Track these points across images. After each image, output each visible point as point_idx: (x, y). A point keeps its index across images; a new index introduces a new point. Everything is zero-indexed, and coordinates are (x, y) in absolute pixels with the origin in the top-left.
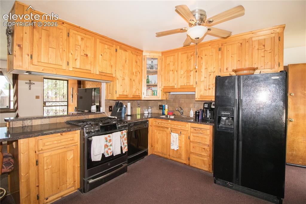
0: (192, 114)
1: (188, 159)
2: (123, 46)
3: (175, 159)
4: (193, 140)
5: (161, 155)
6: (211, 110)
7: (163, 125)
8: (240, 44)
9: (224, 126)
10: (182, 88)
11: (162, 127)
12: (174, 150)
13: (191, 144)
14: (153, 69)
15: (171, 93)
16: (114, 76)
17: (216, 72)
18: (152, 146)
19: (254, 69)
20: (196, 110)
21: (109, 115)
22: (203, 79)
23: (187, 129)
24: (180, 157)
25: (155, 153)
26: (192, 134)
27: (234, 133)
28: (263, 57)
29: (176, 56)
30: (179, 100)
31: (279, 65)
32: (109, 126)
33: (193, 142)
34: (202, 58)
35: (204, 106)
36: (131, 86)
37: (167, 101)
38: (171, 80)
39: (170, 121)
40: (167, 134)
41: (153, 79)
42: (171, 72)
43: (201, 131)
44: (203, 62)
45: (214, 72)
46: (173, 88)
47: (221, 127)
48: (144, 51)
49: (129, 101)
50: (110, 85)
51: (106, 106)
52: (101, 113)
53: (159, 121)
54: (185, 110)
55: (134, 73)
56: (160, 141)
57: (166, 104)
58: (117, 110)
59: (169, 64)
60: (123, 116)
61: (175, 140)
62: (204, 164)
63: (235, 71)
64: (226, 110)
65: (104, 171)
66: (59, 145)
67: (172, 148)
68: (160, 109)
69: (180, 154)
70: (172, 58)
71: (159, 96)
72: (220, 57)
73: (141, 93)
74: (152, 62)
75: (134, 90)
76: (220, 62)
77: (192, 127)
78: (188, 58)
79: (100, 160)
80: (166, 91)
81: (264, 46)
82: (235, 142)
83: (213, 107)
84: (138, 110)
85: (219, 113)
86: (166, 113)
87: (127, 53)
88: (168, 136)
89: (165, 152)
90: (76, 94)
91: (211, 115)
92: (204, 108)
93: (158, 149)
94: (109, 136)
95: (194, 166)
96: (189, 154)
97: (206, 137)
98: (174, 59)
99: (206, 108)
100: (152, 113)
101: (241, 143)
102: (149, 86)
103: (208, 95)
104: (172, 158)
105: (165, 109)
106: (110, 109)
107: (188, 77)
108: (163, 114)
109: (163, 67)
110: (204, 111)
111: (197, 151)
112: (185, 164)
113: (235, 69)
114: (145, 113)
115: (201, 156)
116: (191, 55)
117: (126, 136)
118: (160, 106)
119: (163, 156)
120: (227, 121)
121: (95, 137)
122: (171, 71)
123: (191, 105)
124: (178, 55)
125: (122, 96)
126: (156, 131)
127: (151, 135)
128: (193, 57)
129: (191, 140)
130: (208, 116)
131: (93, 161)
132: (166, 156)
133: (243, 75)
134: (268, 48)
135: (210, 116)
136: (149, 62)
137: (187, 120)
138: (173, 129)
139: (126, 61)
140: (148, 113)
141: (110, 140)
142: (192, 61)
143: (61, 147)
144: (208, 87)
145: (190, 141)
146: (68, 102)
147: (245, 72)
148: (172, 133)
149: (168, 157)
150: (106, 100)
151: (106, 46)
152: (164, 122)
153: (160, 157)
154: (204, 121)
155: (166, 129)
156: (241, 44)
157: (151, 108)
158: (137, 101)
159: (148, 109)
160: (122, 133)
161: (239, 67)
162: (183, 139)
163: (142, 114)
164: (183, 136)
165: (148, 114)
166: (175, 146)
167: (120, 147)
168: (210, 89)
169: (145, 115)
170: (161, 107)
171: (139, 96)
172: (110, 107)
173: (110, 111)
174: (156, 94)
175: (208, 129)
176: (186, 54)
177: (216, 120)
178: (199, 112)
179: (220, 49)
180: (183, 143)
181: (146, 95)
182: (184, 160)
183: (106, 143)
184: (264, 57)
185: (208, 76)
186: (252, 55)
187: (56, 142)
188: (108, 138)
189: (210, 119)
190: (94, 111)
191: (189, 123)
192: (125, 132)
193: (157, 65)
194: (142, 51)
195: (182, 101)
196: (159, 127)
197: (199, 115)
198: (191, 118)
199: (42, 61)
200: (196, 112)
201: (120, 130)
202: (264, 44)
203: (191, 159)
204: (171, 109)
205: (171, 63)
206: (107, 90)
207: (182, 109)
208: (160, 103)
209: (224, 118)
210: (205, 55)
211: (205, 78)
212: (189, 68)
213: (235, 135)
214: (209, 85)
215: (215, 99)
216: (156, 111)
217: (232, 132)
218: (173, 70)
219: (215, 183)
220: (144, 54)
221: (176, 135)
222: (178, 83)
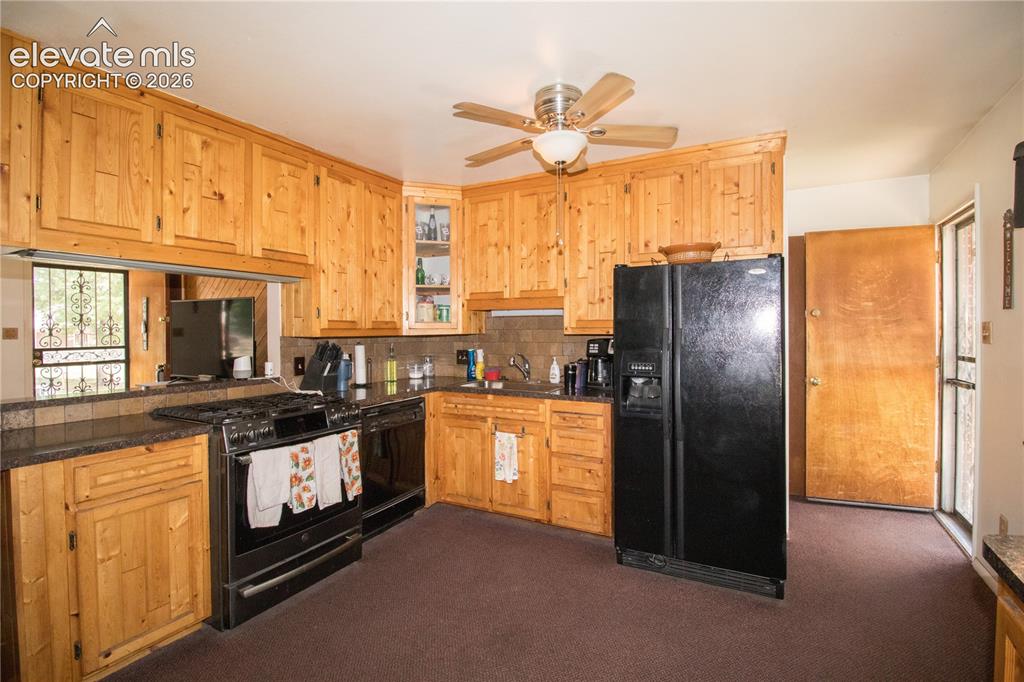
0: (556, 375)
1: (546, 507)
2: (337, 167)
3: (509, 510)
4: (560, 450)
5: (465, 502)
6: (608, 359)
7: (471, 410)
8: (678, 178)
9: (639, 403)
10: (527, 299)
11: (468, 417)
12: (504, 482)
13: (554, 459)
14: (435, 239)
15: (494, 314)
16: (311, 262)
17: (618, 251)
18: (437, 478)
19: (712, 248)
20: (567, 363)
21: (294, 386)
22: (583, 271)
23: (541, 420)
24: (522, 505)
25: (449, 499)
26: (554, 431)
27: (662, 420)
28: (734, 214)
29: (506, 201)
30: (518, 335)
31: (773, 237)
32: (302, 419)
33: (560, 455)
34: (579, 211)
35: (588, 350)
36: (367, 292)
37: (482, 339)
38: (493, 271)
39: (490, 397)
40: (483, 437)
41: (436, 269)
42: (492, 250)
43: (580, 422)
44: (584, 221)
45: (614, 253)
46: (498, 298)
47: (633, 405)
48: (405, 183)
49: (361, 339)
50: (297, 291)
51: (283, 356)
52: (268, 381)
53: (459, 398)
54: (537, 362)
55: (377, 253)
56: (461, 461)
57: (480, 348)
58: (323, 371)
59: (485, 225)
60: (342, 389)
61: (506, 453)
62: (591, 513)
63: (666, 252)
64: (642, 358)
65: (288, 560)
66: (143, 482)
67: (499, 476)
68: (459, 362)
69: (524, 494)
70: (494, 206)
71: (457, 322)
72: (628, 210)
73: (401, 314)
74: (432, 217)
75: (376, 305)
76: (627, 224)
77: (556, 412)
78: (539, 209)
79: (277, 524)
80: (477, 307)
81: (737, 185)
82: (667, 443)
83: (611, 351)
84: (391, 370)
85: (626, 367)
86: (479, 376)
87: (353, 189)
88: (488, 441)
89: (478, 490)
90: (160, 319)
91: (607, 373)
92: (589, 355)
93: (458, 485)
94: (305, 450)
95: (562, 523)
96: (547, 489)
97: (593, 436)
98: (499, 210)
99: (594, 355)
100: (434, 377)
101: (680, 445)
102: (424, 293)
103: (597, 318)
104: (500, 509)
105: (474, 364)
106: (296, 368)
107: (543, 266)
108: (471, 378)
109: (467, 234)
110: (589, 365)
111: (573, 476)
112: (537, 521)
113: (666, 244)
114: (412, 376)
115: (583, 492)
116: (550, 202)
117: (356, 448)
118: (460, 353)
119: (472, 504)
120: (647, 388)
121: (258, 452)
122: (490, 245)
123: (554, 349)
124: (512, 199)
125: (342, 326)
126: (448, 430)
127: (435, 442)
128: (553, 206)
129: (554, 448)
130: (600, 379)
131: (253, 527)
132: (480, 505)
133: (683, 264)
134: (747, 190)
135: (604, 378)
136: (424, 217)
137: (542, 391)
138: (500, 422)
139: (349, 216)
140: (421, 375)
141: (308, 462)
142: (553, 218)
143: (147, 490)
144: (597, 296)
145: (552, 454)
146: (127, 347)
147: (691, 255)
148: (498, 433)
149: (487, 506)
150: (283, 338)
151: (285, 168)
152: (473, 401)
153: (463, 508)
154: (590, 391)
155: (478, 423)
156: (682, 177)
157: (431, 362)
158: (386, 341)
159: (422, 362)
160: (344, 439)
161: (678, 242)
162: (531, 449)
163: (404, 382)
164: (531, 439)
165: (420, 381)
166: (506, 472)
167: (340, 482)
168: (603, 300)
169: (412, 382)
170: (465, 358)
171: (394, 322)
172: (299, 361)
173: (298, 372)
174: (448, 316)
175: (598, 414)
176: (536, 196)
177: (619, 388)
178: (574, 368)
179: (627, 189)
180: (532, 460)
181: (414, 318)
182: (533, 509)
183: (294, 471)
184: (738, 214)
185: (597, 263)
186: (709, 210)
187: (131, 474)
188: (302, 456)
189: (607, 385)
190: (242, 376)
191: (548, 402)
192: (352, 436)
193: (448, 227)
194: (400, 183)
195: (527, 336)
196: (457, 417)
197: (574, 376)
198: (555, 386)
199: (72, 217)
200: (566, 368)
201: (338, 428)
202: (736, 180)
203: (553, 505)
204: (494, 363)
205: (490, 223)
206: (289, 307)
207: (526, 361)
208: (459, 346)
209: (639, 381)
210: (589, 204)
211: (590, 268)
212: (545, 240)
213: (667, 426)
214: (600, 290)
215: (615, 329)
216: (448, 369)
217: (658, 416)
218: (496, 245)
219: (620, 562)
220: (406, 191)
221: (510, 438)
222: (512, 285)
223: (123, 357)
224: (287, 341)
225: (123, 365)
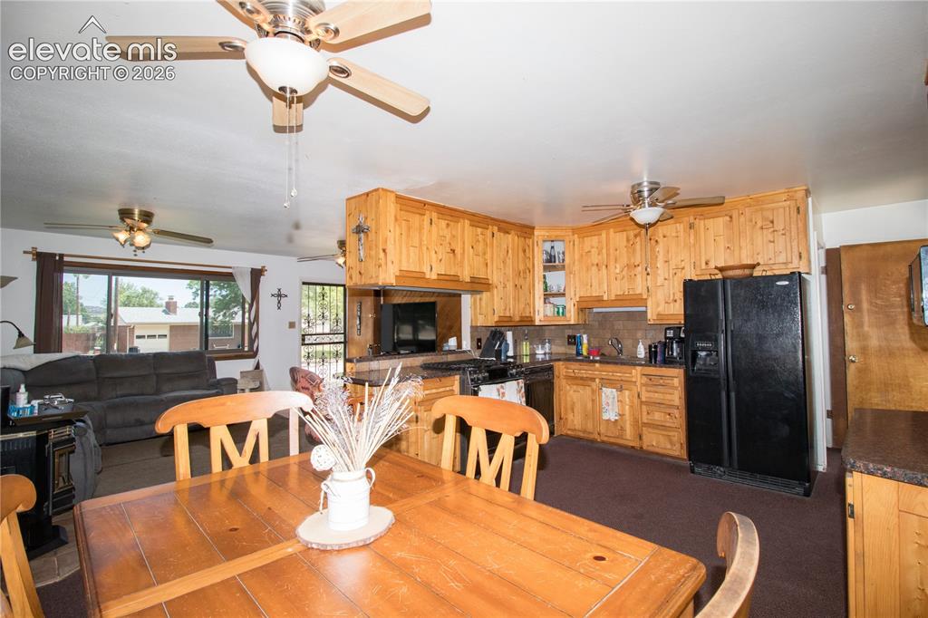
0: (641, 352)
1: (638, 439)
2: (503, 225)
3: (612, 440)
4: (647, 400)
5: (581, 434)
6: (681, 341)
7: (584, 374)
8: (728, 218)
9: (703, 368)
10: (620, 300)
11: (582, 378)
12: (609, 420)
13: (644, 406)
14: (555, 262)
15: (595, 310)
16: (490, 282)
17: (687, 267)
18: (561, 418)
19: (753, 267)
20: (650, 343)
21: (476, 355)
22: (660, 280)
23: (634, 380)
24: (620, 437)
25: (569, 432)
26: (644, 388)
27: (719, 378)
28: (771, 242)
29: (604, 235)
30: (613, 325)
31: (800, 257)
33: (647, 403)
34: (657, 241)
35: (666, 334)
36: (517, 299)
37: (585, 327)
38: (595, 283)
39: (597, 365)
40: (593, 391)
41: (556, 280)
42: (595, 268)
43: (661, 381)
44: (660, 248)
45: (683, 268)
46: (599, 300)
47: (699, 369)
48: (535, 228)
49: (513, 327)
50: (480, 299)
51: (472, 338)
52: (464, 352)
53: (575, 366)
54: (627, 343)
55: (522, 274)
56: (578, 408)
57: (584, 333)
58: (494, 346)
59: (589, 252)
60: (503, 358)
61: (610, 401)
62: (672, 443)
63: (721, 270)
64: (707, 339)
66: (438, 395)
67: (605, 417)
68: (569, 343)
69: (622, 429)
70: (595, 239)
71: (572, 317)
72: (692, 241)
73: (534, 311)
74: (552, 247)
75: (522, 306)
76: (692, 249)
77: (644, 375)
78: (628, 240)
80: (583, 309)
81: (772, 222)
82: (724, 394)
83: (683, 335)
84: (525, 348)
85: (693, 344)
86: (585, 353)
87: (510, 236)
88: (596, 393)
89: (590, 427)
90: (370, 316)
91: (681, 350)
92: (666, 338)
93: (576, 422)
94: (502, 387)
95: (651, 449)
96: (639, 426)
97: (671, 391)
98: (599, 242)
99: (670, 338)
100: (551, 354)
101: (733, 395)
102: (548, 295)
103: (671, 313)
104: (605, 439)
105: (581, 344)
106: (478, 344)
107: (632, 278)
108: (579, 354)
109: (576, 257)
110: (666, 345)
111: (658, 416)
112: (633, 447)
113: (721, 264)
114: (537, 352)
115: (664, 427)
116: (636, 236)
117: (523, 390)
118: (569, 337)
119: (586, 435)
120: (708, 359)
121: (482, 386)
122: (593, 265)
123: (639, 334)
124: (608, 234)
125: (505, 319)
126: (568, 387)
127: (560, 395)
128: (638, 238)
129: (644, 399)
130: (675, 354)
132: (592, 437)
133: (732, 278)
134: (779, 225)
135: (678, 354)
136: (547, 246)
137: (633, 362)
138: (605, 381)
139: (508, 252)
140: (543, 352)
141: (503, 393)
142: (638, 247)
144: (671, 298)
145: (642, 402)
147: (738, 272)
148: (604, 389)
149: (597, 437)
150: (472, 327)
151: (479, 230)
152: (585, 367)
153: (580, 439)
154: (668, 362)
155: (590, 382)
156: (731, 217)
157: (549, 342)
158: (527, 328)
159: (543, 344)
160: (518, 383)
161: (731, 263)
162: (627, 400)
163: (533, 355)
164: (627, 393)
165: (543, 356)
166: (610, 415)
168: (676, 301)
169: (537, 356)
170: (573, 340)
171: (531, 317)
172: (479, 340)
173: (479, 347)
174: (563, 313)
175: (675, 378)
176: (625, 233)
177: (689, 359)
178: (656, 347)
179: (691, 226)
180: (627, 407)
181: (542, 313)
182: (629, 438)
184: (773, 242)
185: (671, 276)
186: (752, 239)
187: (435, 391)
188: (502, 391)
189: (680, 358)
190: (452, 349)
191: (639, 368)
192: (521, 383)
193: (563, 253)
194: (533, 228)
195: (619, 325)
196: (576, 378)
197: (656, 352)
198: (640, 359)
200: (650, 347)
201: (513, 378)
202: (771, 218)
203: (644, 437)
204: (595, 343)
205: (593, 250)
206: (475, 308)
207: (619, 342)
208: (570, 332)
209: (703, 354)
210: (664, 237)
211: (666, 279)
212: (632, 261)
213: (723, 382)
214: (674, 294)
215: (685, 321)
216: (561, 348)
217: (717, 376)
218: (597, 265)
219: (693, 471)
220: (536, 233)
221: (612, 392)
222: (609, 290)
223: (342, 340)
224: (474, 329)
225: (343, 345)
